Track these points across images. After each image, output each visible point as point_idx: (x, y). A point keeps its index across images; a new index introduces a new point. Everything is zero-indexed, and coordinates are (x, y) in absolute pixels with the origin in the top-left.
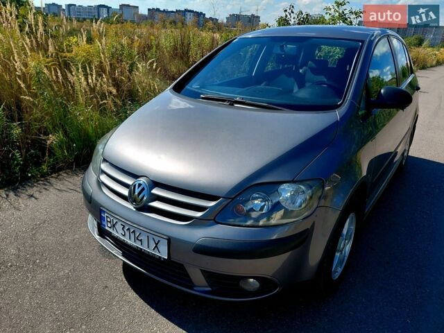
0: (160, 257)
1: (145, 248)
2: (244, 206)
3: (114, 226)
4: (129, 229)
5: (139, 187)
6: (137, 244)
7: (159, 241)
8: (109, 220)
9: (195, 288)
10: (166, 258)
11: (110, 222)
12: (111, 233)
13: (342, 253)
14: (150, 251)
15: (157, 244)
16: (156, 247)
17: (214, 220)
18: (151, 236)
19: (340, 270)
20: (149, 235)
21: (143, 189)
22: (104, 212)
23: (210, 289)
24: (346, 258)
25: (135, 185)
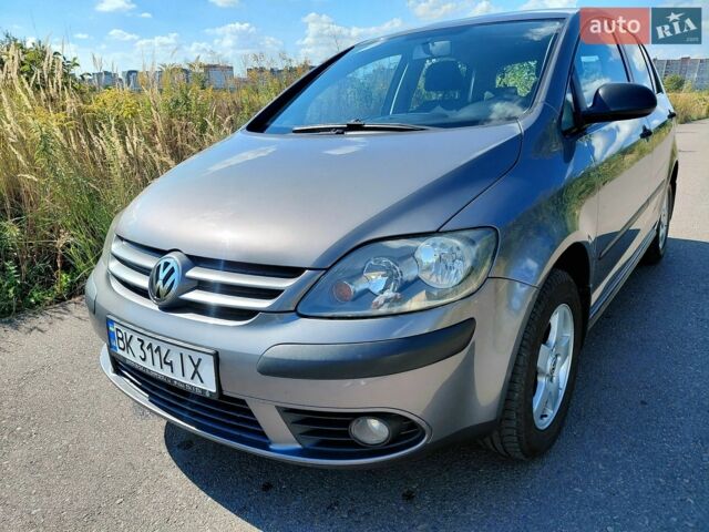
0: (204, 391)
1: (177, 376)
2: (351, 283)
3: (128, 345)
4: (150, 346)
5: (164, 269)
6: (166, 372)
7: (200, 360)
8: (120, 335)
9: (271, 447)
10: (214, 391)
11: (122, 339)
12: (125, 359)
13: (551, 380)
14: (187, 381)
15: (196, 367)
16: (196, 372)
17: (295, 310)
18: (186, 353)
19: (551, 413)
20: (183, 351)
21: (172, 271)
22: (112, 322)
23: (299, 446)
24: (562, 393)
25: (159, 267)
